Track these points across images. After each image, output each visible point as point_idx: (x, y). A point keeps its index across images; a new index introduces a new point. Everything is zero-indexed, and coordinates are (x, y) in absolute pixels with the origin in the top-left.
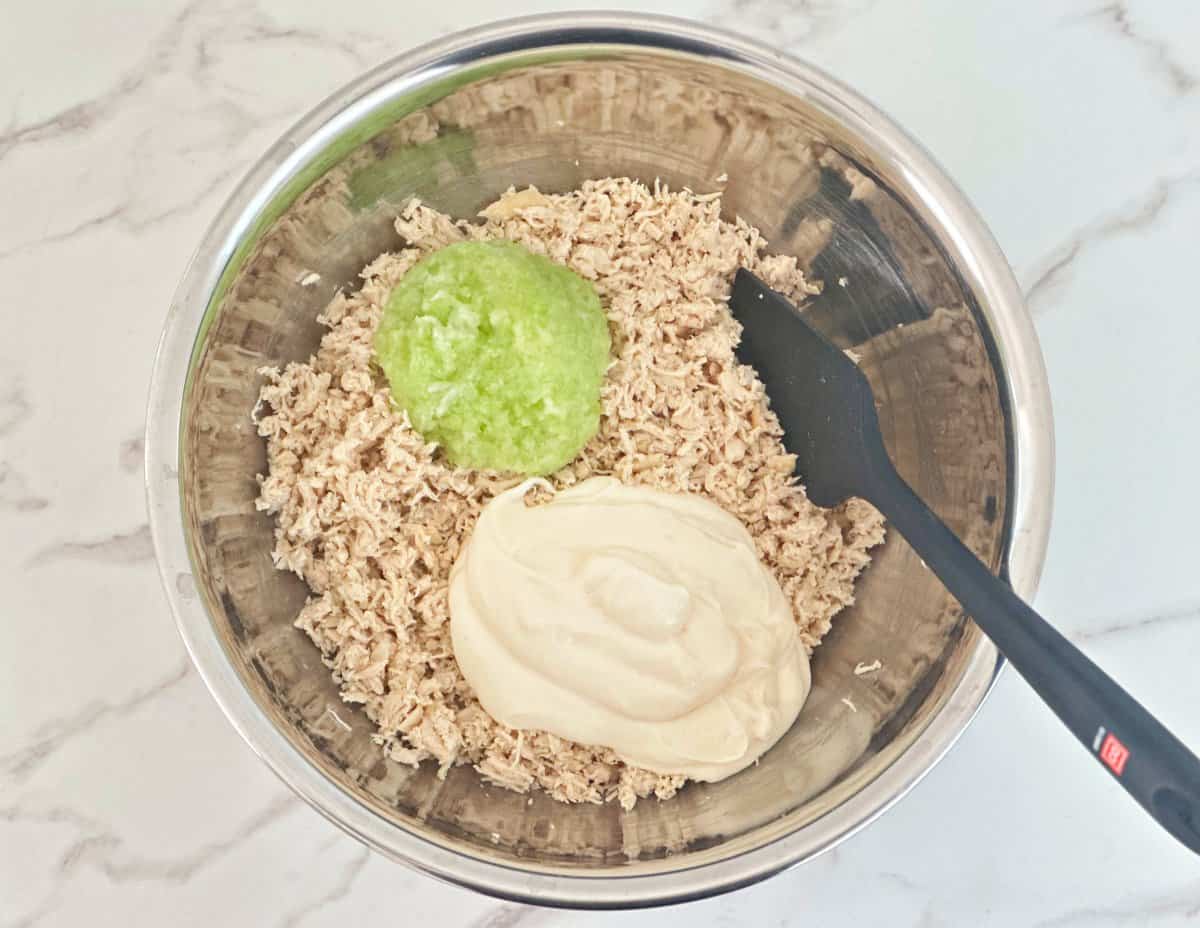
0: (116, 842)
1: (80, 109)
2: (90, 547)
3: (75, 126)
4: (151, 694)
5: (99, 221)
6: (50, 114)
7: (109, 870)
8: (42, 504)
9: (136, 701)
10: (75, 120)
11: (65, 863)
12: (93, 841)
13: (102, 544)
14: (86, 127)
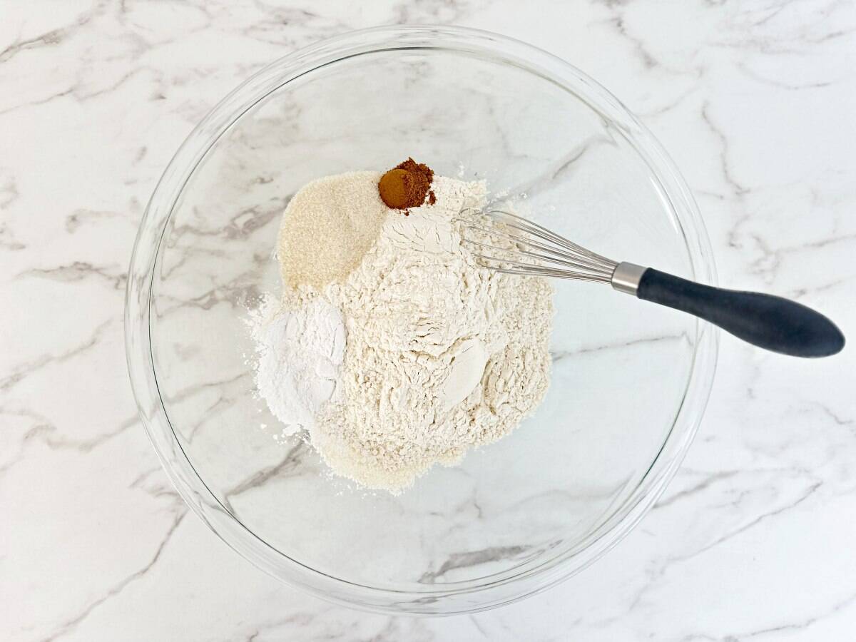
0: (54, 429)
1: (54, 33)
2: (48, 271)
3: (51, 42)
4: (75, 353)
5: (62, 95)
6: (38, 34)
7: (50, 443)
8: (23, 247)
9: (68, 356)
10: (51, 39)
11: (27, 437)
12: (41, 428)
13: (53, 270)
14: (57, 43)
